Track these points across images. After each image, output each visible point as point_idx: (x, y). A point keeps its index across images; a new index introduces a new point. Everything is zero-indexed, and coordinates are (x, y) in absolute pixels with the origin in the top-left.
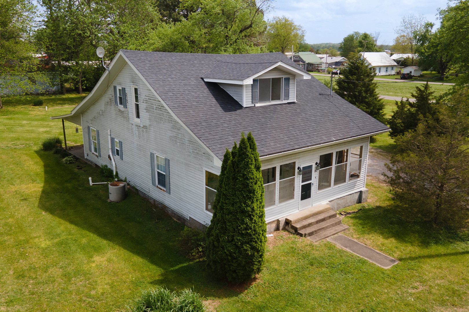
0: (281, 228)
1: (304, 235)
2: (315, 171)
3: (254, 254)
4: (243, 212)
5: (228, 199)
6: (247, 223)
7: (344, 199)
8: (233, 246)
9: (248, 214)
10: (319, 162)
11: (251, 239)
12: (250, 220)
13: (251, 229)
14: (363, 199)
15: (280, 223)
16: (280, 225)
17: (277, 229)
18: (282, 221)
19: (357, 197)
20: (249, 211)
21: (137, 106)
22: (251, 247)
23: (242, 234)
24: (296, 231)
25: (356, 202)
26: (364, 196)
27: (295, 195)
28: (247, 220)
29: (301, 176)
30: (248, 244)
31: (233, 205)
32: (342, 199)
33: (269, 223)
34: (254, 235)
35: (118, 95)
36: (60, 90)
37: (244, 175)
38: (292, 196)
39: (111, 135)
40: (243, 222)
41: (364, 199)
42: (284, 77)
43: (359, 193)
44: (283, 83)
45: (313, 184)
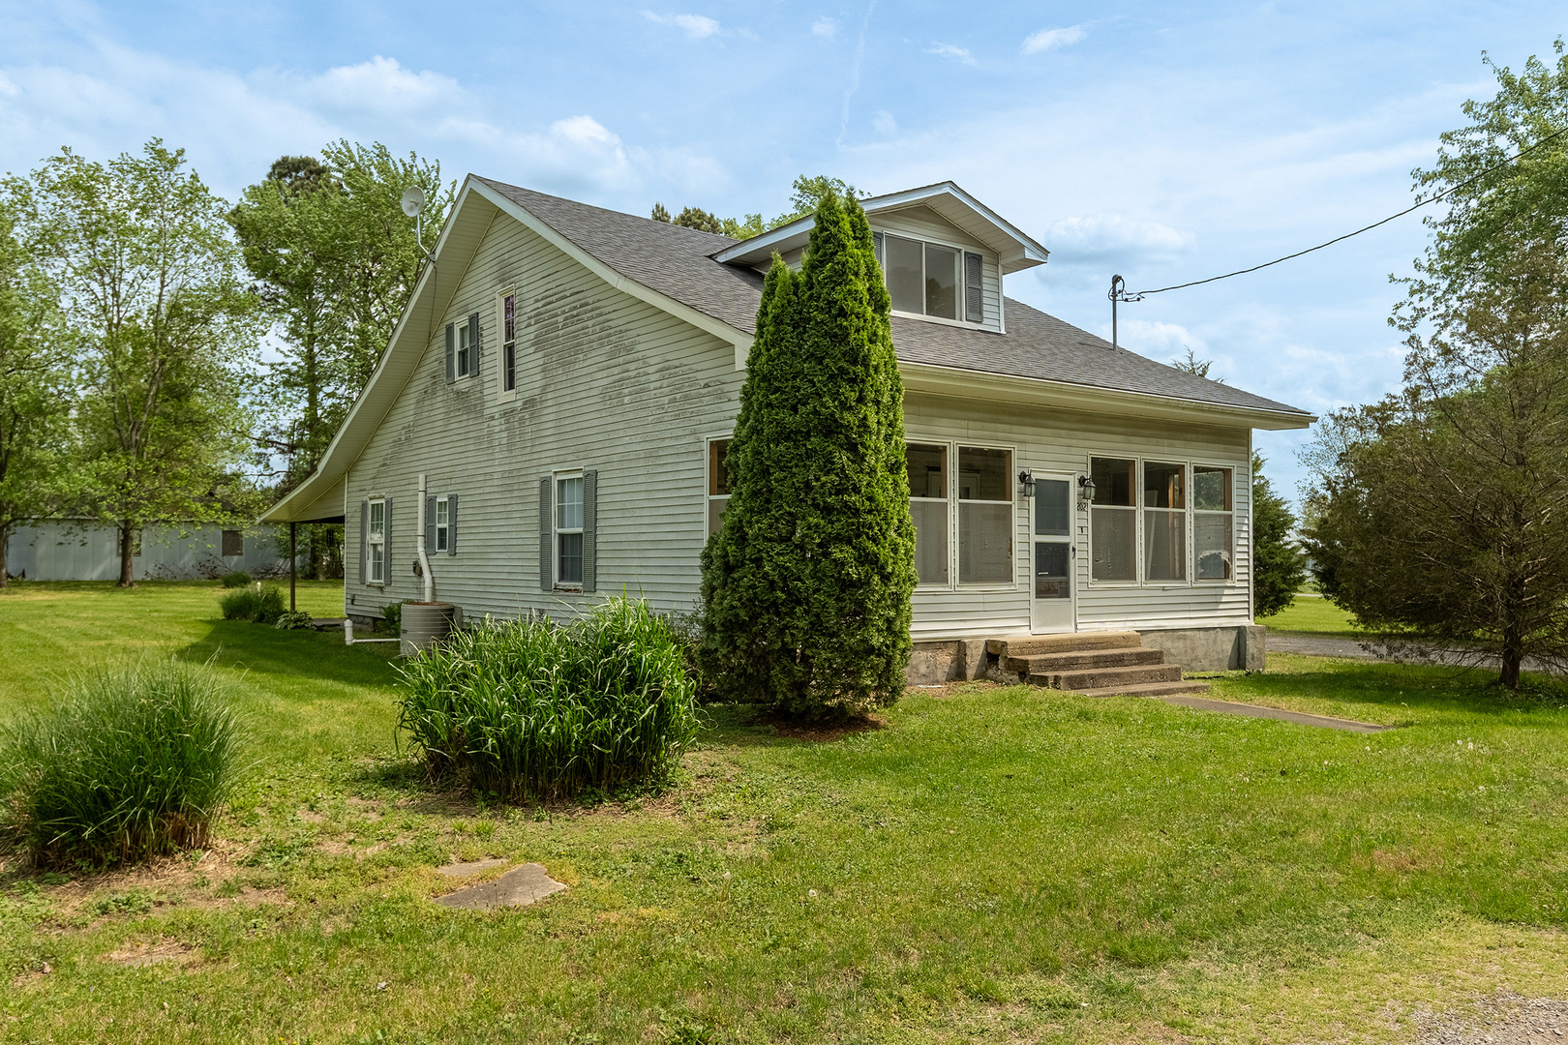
0: (971, 672)
1: (1051, 681)
2: (1081, 507)
3: (869, 578)
4: (831, 428)
5: (777, 390)
6: (843, 469)
7: (1185, 638)
8: (792, 551)
9: (847, 437)
10: (1088, 475)
11: (858, 528)
12: (853, 462)
13: (856, 490)
14: (1249, 657)
15: (968, 652)
16: (968, 660)
17: (958, 674)
18: (972, 646)
19: (1227, 644)
20: (849, 427)
21: (510, 351)
22: (860, 555)
23: (827, 511)
24: (1022, 672)
25: (1226, 663)
26: (1251, 647)
27: (1016, 572)
28: (843, 458)
29: (1032, 500)
30: (849, 542)
31: (795, 409)
32: (1179, 638)
33: (928, 645)
34: (870, 512)
35: (457, 348)
36: (307, 568)
37: (832, 303)
38: (1003, 573)
39: (425, 491)
40: (828, 466)
41: (1253, 659)
42: (964, 249)
43: (1235, 633)
44: (960, 266)
45: (1074, 549)
